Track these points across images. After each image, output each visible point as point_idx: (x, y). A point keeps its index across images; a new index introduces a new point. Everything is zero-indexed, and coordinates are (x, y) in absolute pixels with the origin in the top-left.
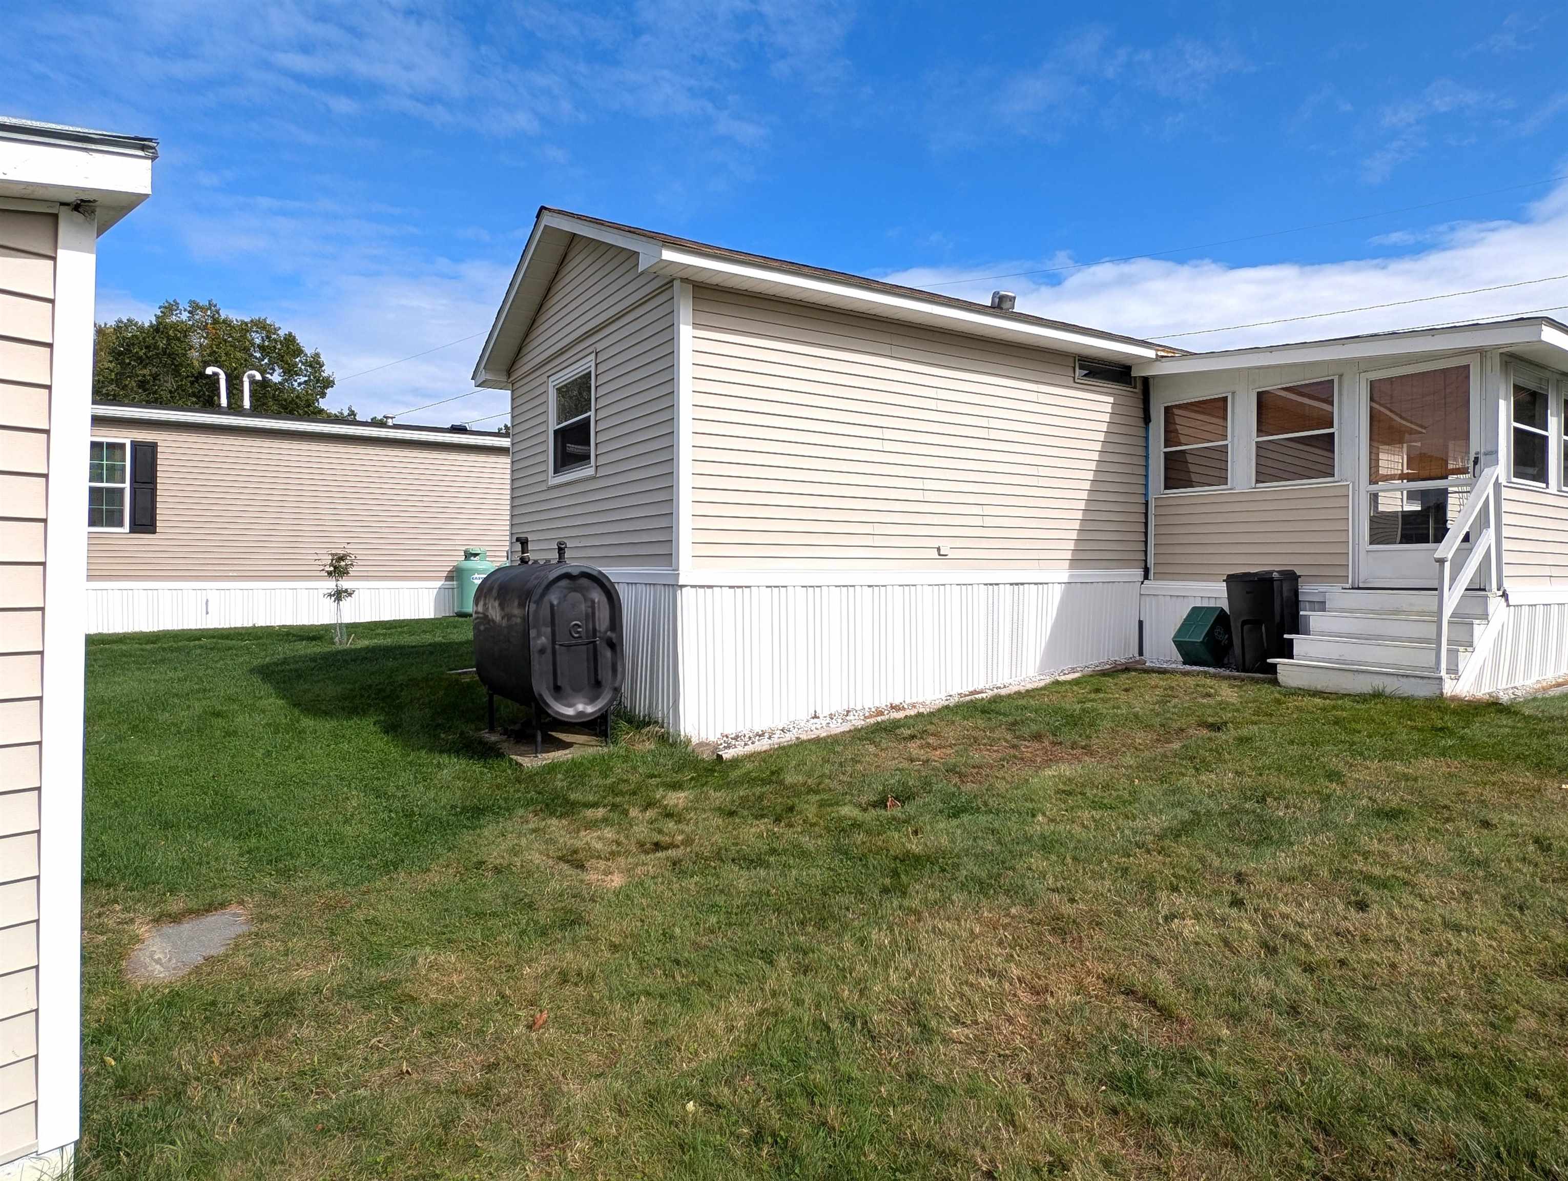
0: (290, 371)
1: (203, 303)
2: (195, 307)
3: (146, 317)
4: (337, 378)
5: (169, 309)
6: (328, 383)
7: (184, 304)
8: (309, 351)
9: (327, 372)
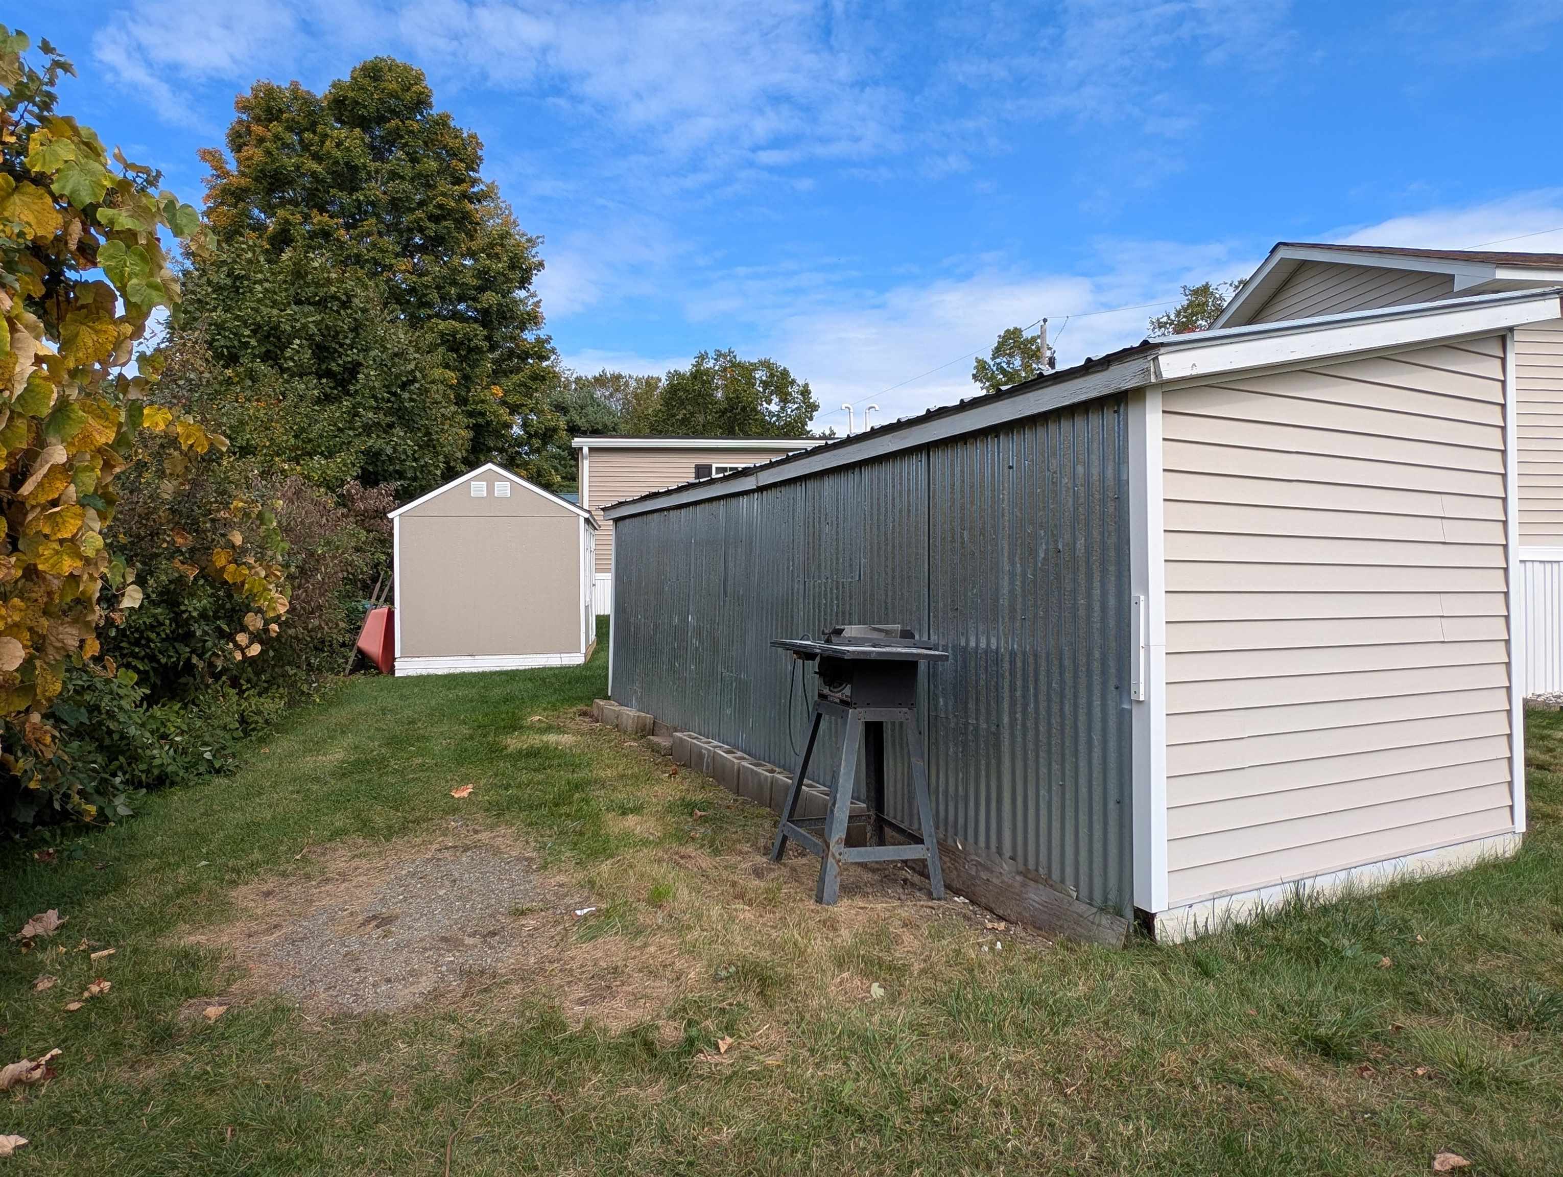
0: (785, 399)
1: (725, 350)
2: (719, 355)
3: (686, 366)
4: (821, 402)
5: (703, 357)
6: (814, 407)
7: (712, 354)
8: (801, 382)
9: (814, 398)
